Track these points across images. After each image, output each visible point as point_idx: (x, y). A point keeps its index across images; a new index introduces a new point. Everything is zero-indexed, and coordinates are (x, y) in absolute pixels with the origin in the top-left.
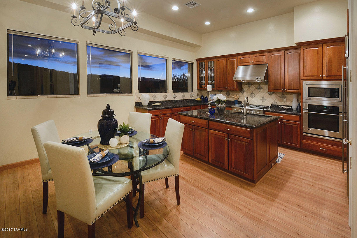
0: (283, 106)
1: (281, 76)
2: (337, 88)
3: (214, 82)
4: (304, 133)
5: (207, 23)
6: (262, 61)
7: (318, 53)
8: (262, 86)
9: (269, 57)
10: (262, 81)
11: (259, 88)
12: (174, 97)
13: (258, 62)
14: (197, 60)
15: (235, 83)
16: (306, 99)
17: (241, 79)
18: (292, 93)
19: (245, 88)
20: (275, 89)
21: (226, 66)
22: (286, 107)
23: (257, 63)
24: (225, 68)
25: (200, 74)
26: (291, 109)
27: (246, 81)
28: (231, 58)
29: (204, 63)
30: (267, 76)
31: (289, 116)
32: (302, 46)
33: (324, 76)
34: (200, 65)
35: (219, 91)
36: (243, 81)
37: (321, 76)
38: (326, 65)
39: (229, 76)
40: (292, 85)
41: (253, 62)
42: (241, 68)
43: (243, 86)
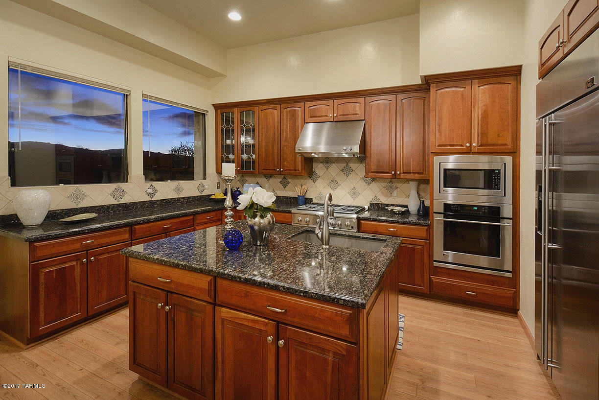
0: (393, 205)
1: (389, 146)
2: (497, 170)
3: (254, 156)
4: (436, 261)
5: (235, 16)
6: (353, 114)
7: (463, 99)
8: (353, 165)
9: (367, 106)
10: (354, 155)
11: (347, 171)
12: (149, 194)
13: (346, 115)
14: (217, 107)
15: (299, 159)
16: (440, 193)
17: (310, 151)
18: (408, 181)
19: (319, 169)
20: (377, 172)
21: (280, 122)
22: (398, 208)
23: (344, 118)
24: (277, 127)
25: (222, 140)
26: (406, 213)
27: (320, 156)
28: (290, 105)
29: (233, 114)
30: (364, 145)
31: (407, 227)
32: (434, 83)
33: (474, 144)
34: (222, 119)
35: (265, 177)
36: (316, 156)
37: (468, 145)
38: (478, 124)
39: (286, 144)
40: (410, 163)
41: (335, 115)
42: (311, 128)
43: (314, 165)
